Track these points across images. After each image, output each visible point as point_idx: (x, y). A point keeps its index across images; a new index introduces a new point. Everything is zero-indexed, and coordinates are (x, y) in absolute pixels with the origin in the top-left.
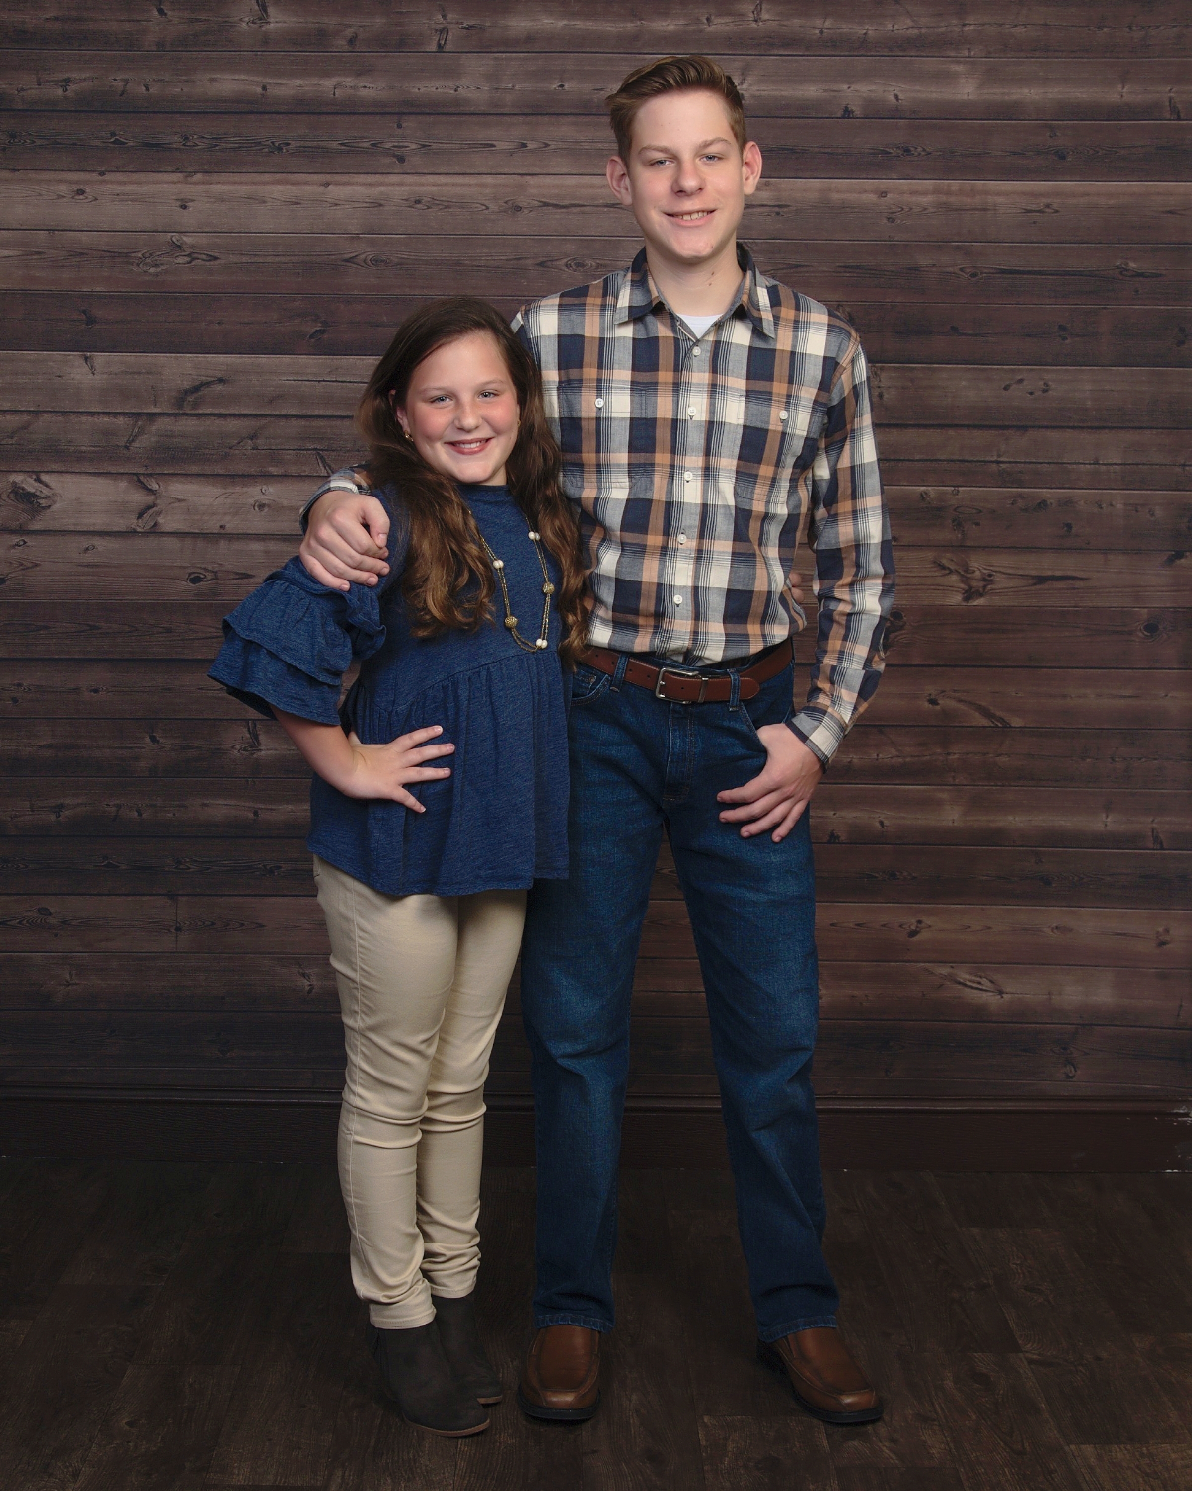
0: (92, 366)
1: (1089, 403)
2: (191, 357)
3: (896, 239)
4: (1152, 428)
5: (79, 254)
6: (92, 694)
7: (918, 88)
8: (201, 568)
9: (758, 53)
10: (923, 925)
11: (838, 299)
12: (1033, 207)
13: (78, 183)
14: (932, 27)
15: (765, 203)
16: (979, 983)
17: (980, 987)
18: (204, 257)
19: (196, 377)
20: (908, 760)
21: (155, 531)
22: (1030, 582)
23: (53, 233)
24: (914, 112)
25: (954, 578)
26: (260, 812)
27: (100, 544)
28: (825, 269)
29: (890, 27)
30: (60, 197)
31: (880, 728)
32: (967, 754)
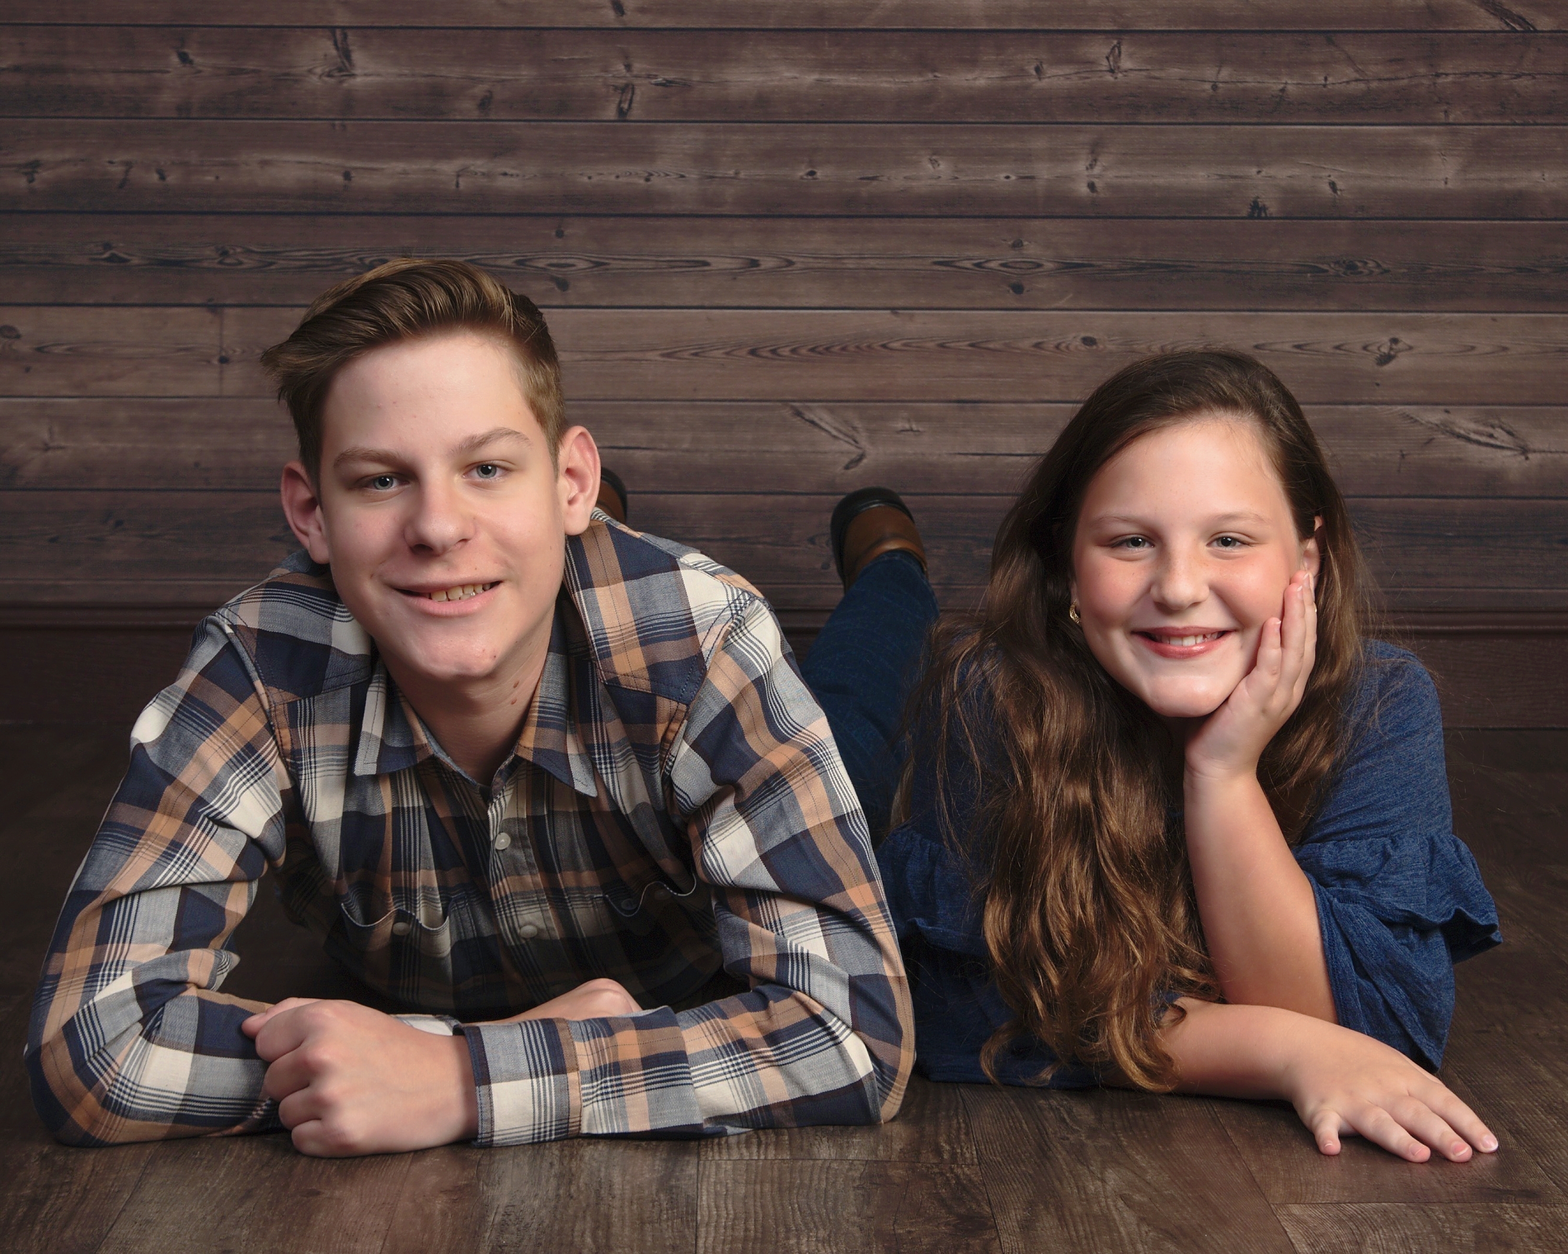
10: (1400, 346)
17: (1492, 441)
20: (1374, 85)
26: (353, 174)
31: (1329, 37)
32: (1467, 75)
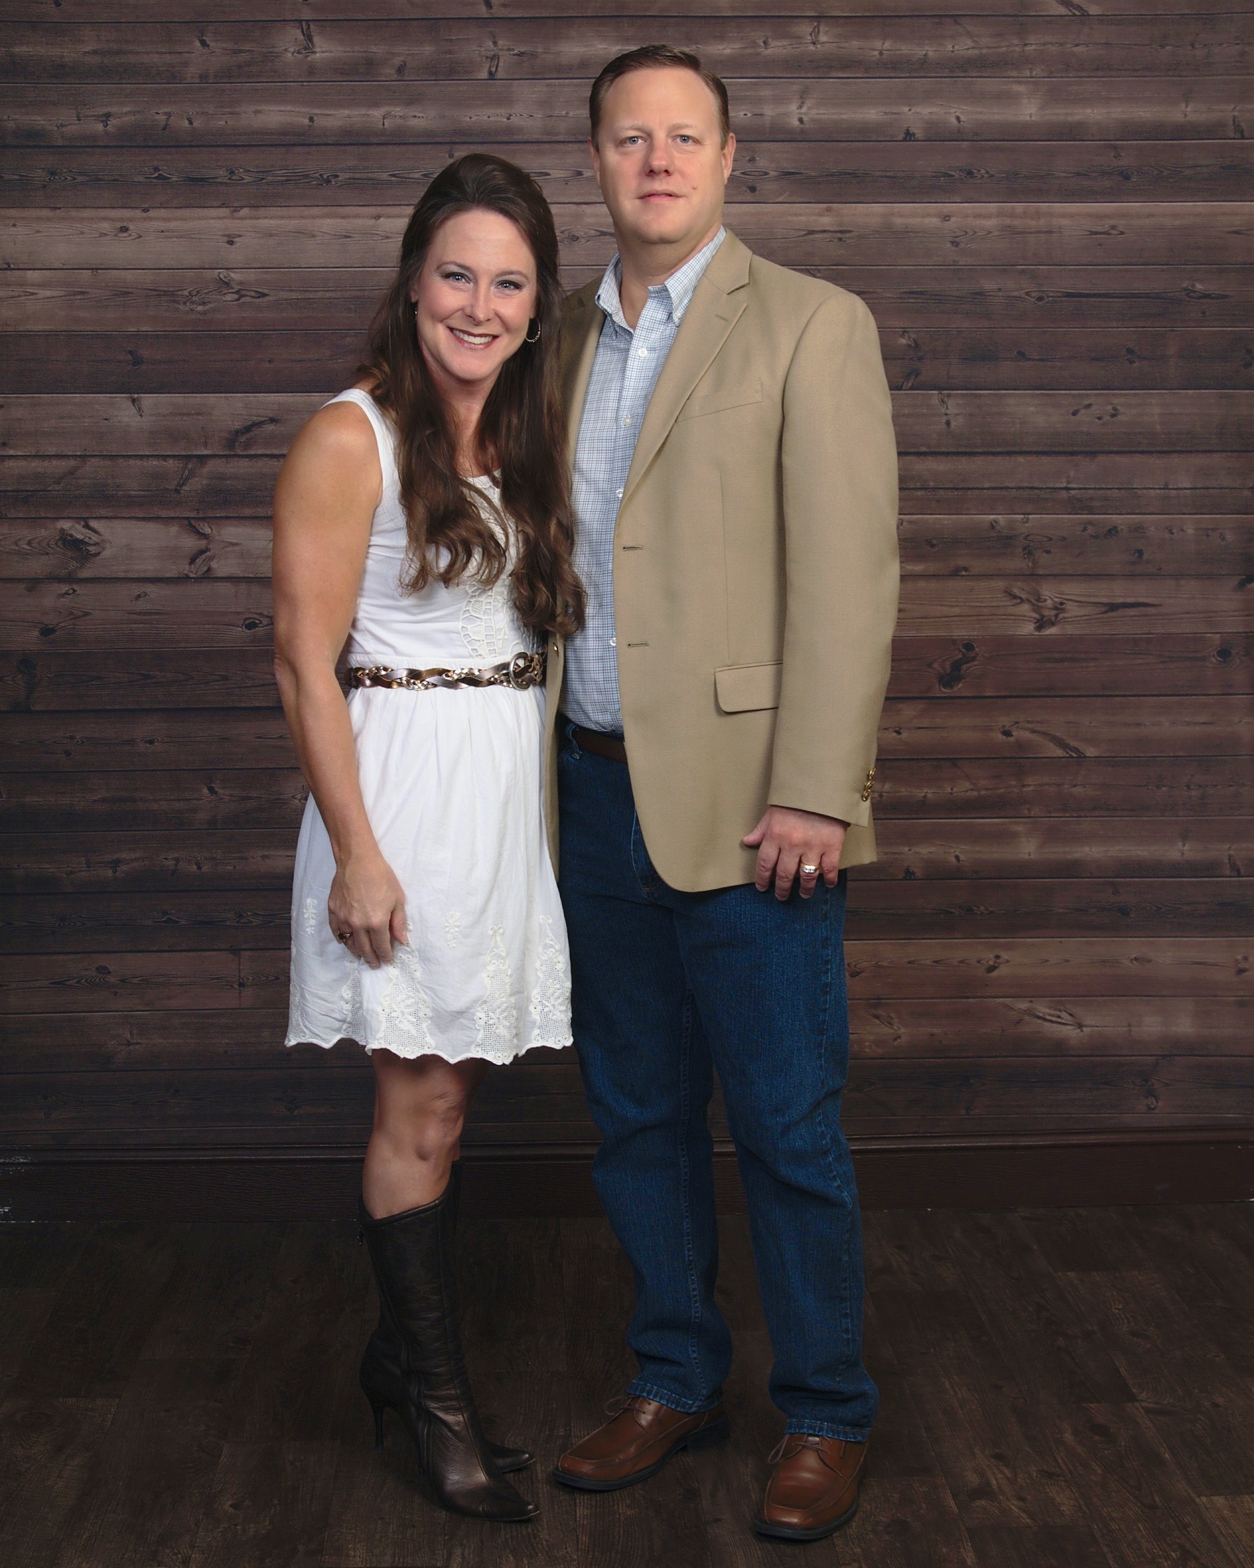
0: (140, 409)
1: (1158, 427)
2: (241, 397)
3: (960, 263)
4: (1223, 451)
5: (123, 293)
6: (147, 745)
7: (979, 109)
8: (256, 613)
9: (816, 76)
10: (1001, 960)
11: (902, 326)
12: (1099, 229)
13: (121, 219)
14: (992, 48)
15: (827, 228)
16: (1059, 1017)
17: (1060, 1020)
18: (253, 294)
19: (247, 417)
20: (983, 792)
21: (208, 577)
22: (1103, 609)
23: (97, 273)
24: (977, 134)
25: (1025, 608)
27: (152, 590)
28: (889, 295)
29: (950, 48)
30: (103, 235)
31: (954, 762)
32: (1042, 785)
